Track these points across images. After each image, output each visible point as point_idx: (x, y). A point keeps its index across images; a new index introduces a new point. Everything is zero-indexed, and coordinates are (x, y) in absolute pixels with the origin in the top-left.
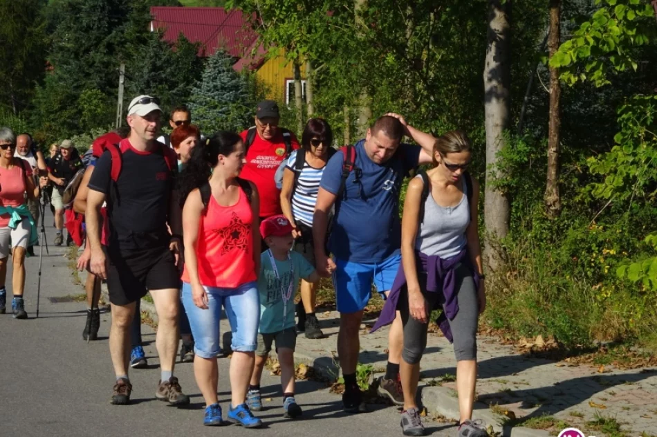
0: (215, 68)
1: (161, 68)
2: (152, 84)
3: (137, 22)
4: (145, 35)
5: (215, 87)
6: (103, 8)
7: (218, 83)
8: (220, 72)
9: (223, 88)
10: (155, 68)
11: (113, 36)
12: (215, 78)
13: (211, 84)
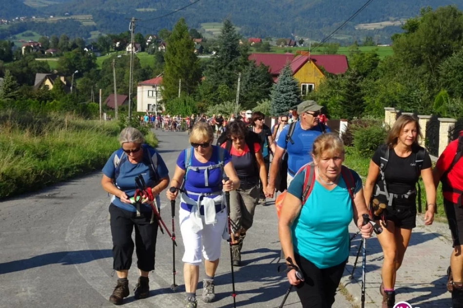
0: (284, 74)
1: (254, 76)
2: (250, 83)
3: (244, 56)
4: (247, 61)
5: (284, 83)
6: (228, 50)
7: (286, 82)
8: (286, 77)
9: (288, 84)
10: (252, 76)
11: (233, 63)
12: (284, 79)
13: (283, 82)
